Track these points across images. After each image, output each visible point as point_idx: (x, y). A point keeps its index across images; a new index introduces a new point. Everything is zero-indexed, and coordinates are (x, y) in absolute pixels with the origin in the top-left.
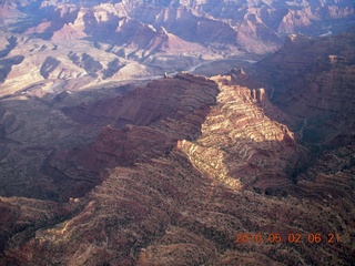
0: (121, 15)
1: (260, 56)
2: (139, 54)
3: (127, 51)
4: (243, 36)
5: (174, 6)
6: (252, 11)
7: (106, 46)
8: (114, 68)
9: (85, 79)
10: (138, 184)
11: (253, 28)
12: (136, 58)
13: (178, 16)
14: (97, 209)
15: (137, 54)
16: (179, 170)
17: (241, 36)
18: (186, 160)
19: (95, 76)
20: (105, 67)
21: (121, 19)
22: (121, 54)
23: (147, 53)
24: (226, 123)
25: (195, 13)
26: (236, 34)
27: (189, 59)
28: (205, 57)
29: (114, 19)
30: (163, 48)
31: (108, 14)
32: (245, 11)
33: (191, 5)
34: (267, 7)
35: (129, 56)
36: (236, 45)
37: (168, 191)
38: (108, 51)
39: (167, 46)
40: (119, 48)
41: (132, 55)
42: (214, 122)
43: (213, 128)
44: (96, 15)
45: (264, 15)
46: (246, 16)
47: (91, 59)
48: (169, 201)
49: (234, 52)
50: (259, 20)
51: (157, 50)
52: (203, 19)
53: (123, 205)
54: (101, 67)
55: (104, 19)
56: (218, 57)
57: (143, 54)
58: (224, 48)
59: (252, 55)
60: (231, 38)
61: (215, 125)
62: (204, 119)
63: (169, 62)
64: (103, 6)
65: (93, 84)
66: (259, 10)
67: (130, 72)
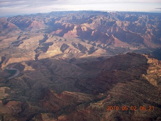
0: (92, 28)
1: (154, 49)
2: (102, 45)
3: (97, 44)
4: (146, 40)
5: (114, 26)
6: (149, 30)
7: (87, 41)
8: (92, 51)
9: (81, 54)
10: (127, 89)
11: (150, 37)
12: (101, 47)
13: (117, 30)
14: (112, 98)
15: (101, 45)
17: (145, 40)
18: (147, 81)
19: (85, 53)
20: (89, 50)
21: (93, 30)
22: (94, 45)
23: (106, 45)
24: (156, 70)
25: (124, 30)
26: (143, 40)
27: (124, 49)
28: (131, 48)
29: (90, 31)
30: (112, 44)
31: (87, 28)
32: (146, 30)
33: (122, 26)
34: (155, 29)
35: (98, 46)
36: (143, 44)
37: (140, 92)
38: (88, 43)
39: (114, 43)
40: (93, 43)
42: (151, 70)
43: (151, 72)
44: (82, 28)
45: (154, 32)
46: (146, 32)
47: (82, 46)
48: (142, 95)
49: (143, 47)
50: (152, 34)
51: (110, 44)
52: (128, 32)
53: (121, 97)
54: (87, 49)
55: (86, 30)
56: (136, 49)
57: (104, 45)
58: (138, 45)
59: (151, 49)
60: (141, 41)
63: (115, 50)
64: (85, 24)
65: (84, 56)
66: (152, 30)
67: (99, 52)
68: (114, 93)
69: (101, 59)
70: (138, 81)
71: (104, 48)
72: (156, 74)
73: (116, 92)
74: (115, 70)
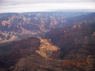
0: (9, 24)
2: (15, 33)
3: (12, 33)
4: (41, 28)
5: (22, 21)
6: (42, 22)
7: (6, 32)
8: (9, 37)
9: (2, 40)
10: (28, 61)
11: (43, 26)
12: (14, 35)
13: (24, 24)
14: (18, 68)
15: (14, 33)
16: (37, 57)
17: (40, 28)
18: (39, 54)
19: (4, 40)
20: (7, 37)
21: (9, 25)
22: (10, 34)
23: (17, 33)
24: (45, 46)
25: (28, 23)
26: (39, 28)
27: (28, 34)
28: (32, 34)
29: (7, 25)
30: (21, 32)
31: (5, 23)
32: (40, 22)
33: (27, 21)
34: (46, 21)
35: (12, 34)
36: (39, 30)
37: (36, 62)
38: (6, 33)
39: (22, 31)
40: (9, 32)
41: (13, 34)
42: (42, 46)
43: (42, 48)
44: (2, 24)
45: (45, 23)
46: (41, 23)
47: (3, 35)
48: (36, 64)
49: (39, 32)
50: (44, 24)
51: (20, 32)
52: (30, 24)
53: (24, 67)
54: (5, 37)
55: (4, 25)
56: (35, 33)
57: (16, 34)
58: (37, 31)
59: (44, 33)
60: (38, 29)
61: (42, 47)
62: (40, 46)
63: (23, 35)
64: (4, 21)
65: (4, 41)
66: (44, 22)
67: (13, 38)
68: (20, 65)
69: (13, 42)
70: (33, 55)
71: (16, 35)
72: (45, 49)
73: (20, 64)
74: (21, 49)
